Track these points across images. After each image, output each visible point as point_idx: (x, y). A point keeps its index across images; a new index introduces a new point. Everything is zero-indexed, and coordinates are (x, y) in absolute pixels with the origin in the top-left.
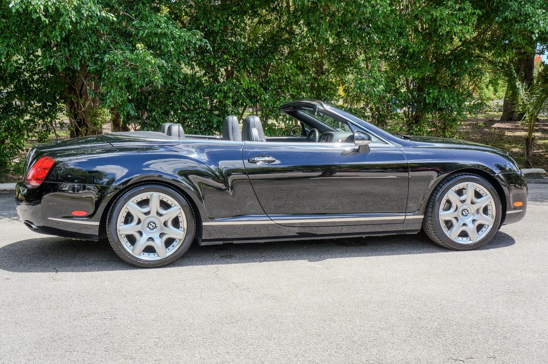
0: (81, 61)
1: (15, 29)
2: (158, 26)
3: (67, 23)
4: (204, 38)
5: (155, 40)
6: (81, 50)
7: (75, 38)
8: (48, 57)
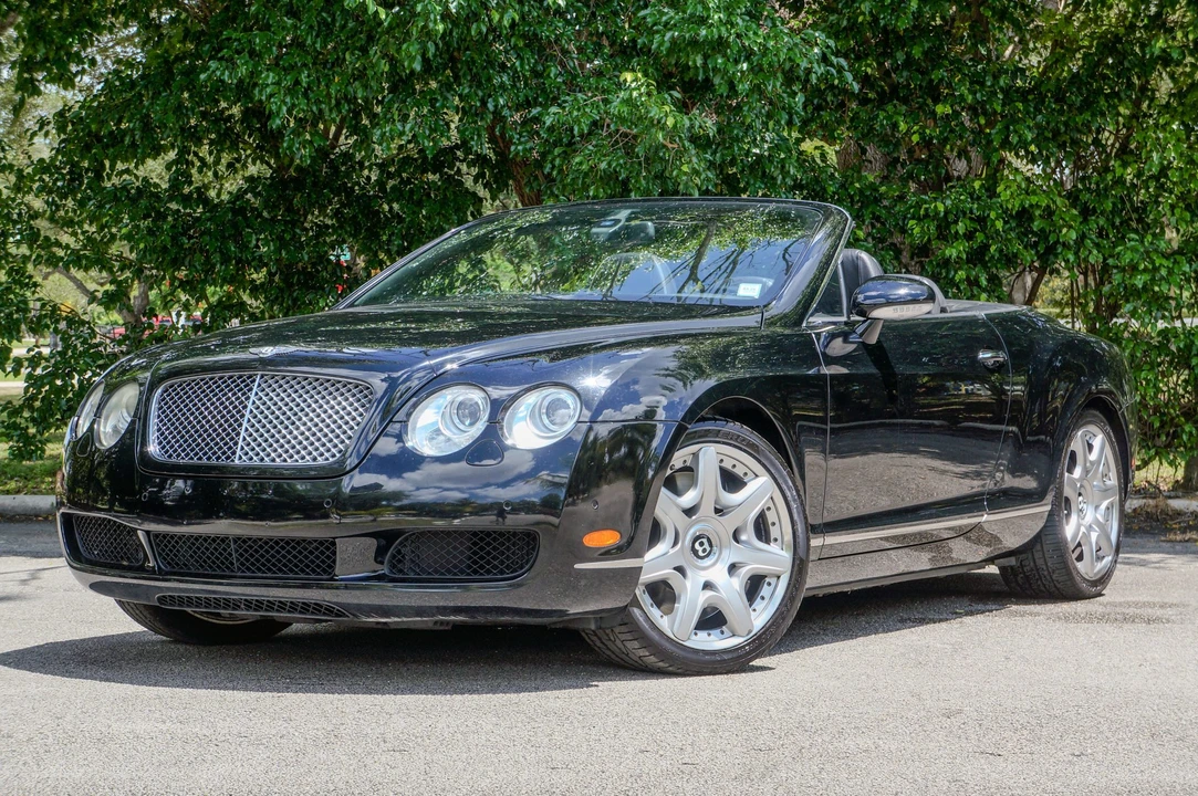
0: (491, 129)
1: (314, 43)
2: (703, 21)
3: (432, 16)
4: (833, 54)
5: (695, 62)
6: (490, 96)
7: (474, 62)
8: (396, 117)
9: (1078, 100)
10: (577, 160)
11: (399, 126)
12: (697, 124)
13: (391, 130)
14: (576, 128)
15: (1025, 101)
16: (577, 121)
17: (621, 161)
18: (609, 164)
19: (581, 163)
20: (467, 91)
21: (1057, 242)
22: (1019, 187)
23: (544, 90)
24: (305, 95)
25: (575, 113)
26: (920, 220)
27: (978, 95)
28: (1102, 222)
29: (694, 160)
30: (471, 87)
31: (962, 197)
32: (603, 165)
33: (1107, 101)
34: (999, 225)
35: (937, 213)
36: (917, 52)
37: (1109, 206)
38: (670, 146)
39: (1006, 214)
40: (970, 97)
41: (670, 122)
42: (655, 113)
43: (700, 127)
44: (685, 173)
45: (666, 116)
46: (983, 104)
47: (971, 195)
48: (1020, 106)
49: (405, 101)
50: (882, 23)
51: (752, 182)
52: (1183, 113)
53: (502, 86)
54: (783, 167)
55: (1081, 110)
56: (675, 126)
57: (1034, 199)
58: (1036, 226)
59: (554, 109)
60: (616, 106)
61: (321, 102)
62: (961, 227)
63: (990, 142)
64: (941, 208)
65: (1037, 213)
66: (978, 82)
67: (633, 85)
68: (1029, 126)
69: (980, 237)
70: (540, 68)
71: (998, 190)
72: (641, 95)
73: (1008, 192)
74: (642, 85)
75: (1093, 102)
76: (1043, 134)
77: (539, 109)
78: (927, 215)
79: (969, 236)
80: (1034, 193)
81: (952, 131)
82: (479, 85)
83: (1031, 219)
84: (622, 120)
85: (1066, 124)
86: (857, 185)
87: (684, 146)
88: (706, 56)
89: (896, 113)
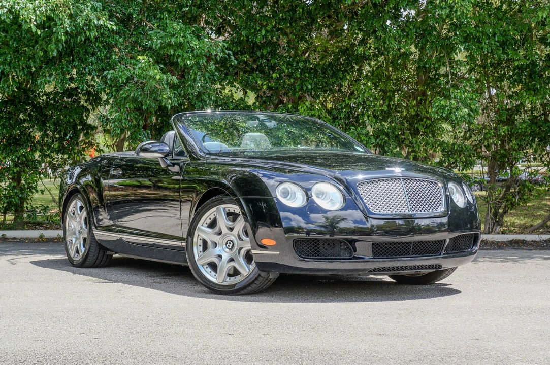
2: (173, 35)
5: (170, 53)
9: (330, 73)
10: (121, 92)
11: (48, 78)
12: (170, 78)
13: (44, 80)
14: (120, 79)
15: (310, 73)
16: (121, 76)
17: (139, 93)
18: (134, 94)
19: (123, 94)
20: (77, 64)
23: (109, 65)
24: (9, 65)
25: (120, 73)
27: (290, 70)
29: (169, 93)
30: (79, 62)
31: (284, 111)
32: (132, 95)
33: (343, 74)
36: (265, 52)
37: (343, 116)
38: (159, 87)
40: (287, 71)
41: (158, 77)
42: (151, 73)
43: (171, 79)
44: (165, 98)
45: (156, 74)
46: (292, 74)
48: (307, 75)
49: (51, 68)
50: (250, 40)
51: (197, 103)
52: (373, 79)
53: (92, 62)
54: (209, 97)
55: (332, 77)
56: (160, 79)
57: (313, 112)
59: (112, 72)
60: (137, 71)
61: (16, 68)
63: (295, 89)
66: (290, 65)
67: (143, 61)
68: (310, 83)
70: (108, 55)
71: (299, 108)
72: (146, 66)
73: (303, 109)
74: (146, 61)
75: (337, 74)
76: (316, 86)
77: (107, 72)
80: (314, 110)
81: (280, 84)
82: (83, 62)
84: (139, 76)
85: (326, 83)
86: (242, 106)
87: (164, 87)
88: (175, 50)
89: (257, 77)
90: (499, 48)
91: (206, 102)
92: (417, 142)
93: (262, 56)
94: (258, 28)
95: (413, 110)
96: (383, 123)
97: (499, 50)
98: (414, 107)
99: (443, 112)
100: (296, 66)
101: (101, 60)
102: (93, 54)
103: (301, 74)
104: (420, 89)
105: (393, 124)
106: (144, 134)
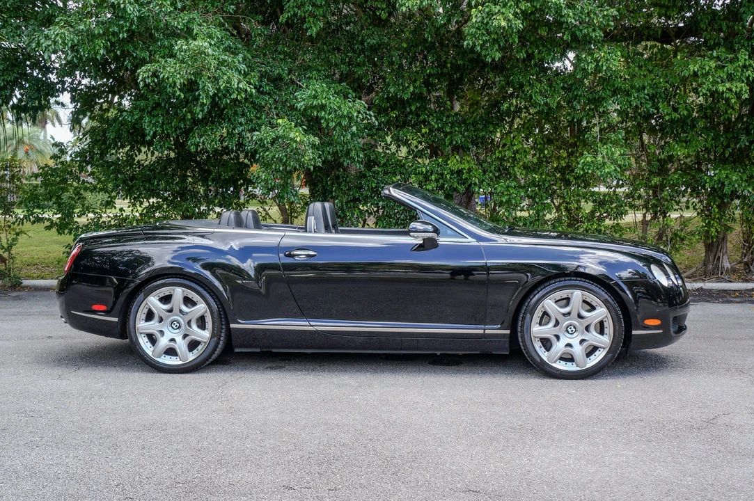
12: (312, 139)
14: (266, 140)
16: (266, 137)
17: (284, 154)
18: (279, 156)
21: (471, 183)
22: (457, 160)
25: (265, 135)
26: (416, 174)
27: (440, 125)
28: (491, 175)
29: (311, 154)
32: (277, 156)
34: (448, 177)
35: (423, 172)
36: (413, 108)
37: (493, 168)
38: (301, 148)
39: (452, 172)
40: (436, 126)
41: (299, 139)
42: (292, 135)
43: (313, 141)
44: (307, 160)
45: (297, 136)
46: (442, 128)
47: (438, 164)
50: (399, 96)
55: (482, 130)
56: (301, 141)
57: (463, 166)
58: (464, 177)
59: (256, 133)
62: (433, 177)
64: (424, 170)
65: (465, 171)
66: (440, 120)
67: (282, 125)
69: (441, 181)
70: (258, 115)
71: (448, 162)
74: (287, 124)
78: (419, 173)
79: (437, 181)
83: (463, 174)
85: (476, 136)
87: (306, 149)
88: (318, 112)
89: (407, 132)
90: (648, 102)
91: (355, 159)
92: (568, 194)
93: (411, 112)
94: (407, 85)
95: (563, 162)
96: (534, 175)
97: (649, 104)
98: (564, 158)
99: (588, 169)
100: (446, 120)
101: (251, 120)
102: (243, 115)
103: (452, 127)
104: (570, 141)
105: (544, 177)
106: (291, 192)
